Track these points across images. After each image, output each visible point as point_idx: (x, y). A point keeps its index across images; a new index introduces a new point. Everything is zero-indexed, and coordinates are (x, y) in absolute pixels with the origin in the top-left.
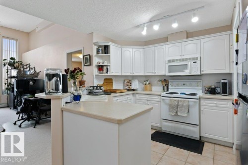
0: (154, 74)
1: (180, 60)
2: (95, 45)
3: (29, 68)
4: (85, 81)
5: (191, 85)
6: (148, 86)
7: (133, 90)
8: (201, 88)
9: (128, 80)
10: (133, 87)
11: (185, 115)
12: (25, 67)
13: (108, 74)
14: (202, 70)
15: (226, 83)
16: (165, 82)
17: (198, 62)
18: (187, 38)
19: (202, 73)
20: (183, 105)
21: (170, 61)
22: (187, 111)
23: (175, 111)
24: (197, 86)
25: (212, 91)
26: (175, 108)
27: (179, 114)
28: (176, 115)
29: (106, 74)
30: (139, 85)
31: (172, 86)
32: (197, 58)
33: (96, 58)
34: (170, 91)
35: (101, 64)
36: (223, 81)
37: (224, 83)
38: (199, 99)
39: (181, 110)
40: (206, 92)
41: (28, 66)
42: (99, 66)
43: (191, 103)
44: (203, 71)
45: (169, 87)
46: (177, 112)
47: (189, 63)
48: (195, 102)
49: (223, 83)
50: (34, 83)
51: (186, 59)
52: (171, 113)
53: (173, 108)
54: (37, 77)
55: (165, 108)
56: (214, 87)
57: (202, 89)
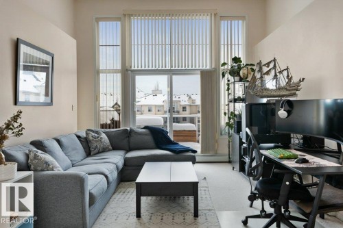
3: (273, 73)
12: (265, 69)
41: (272, 65)
50: (289, 112)
54: (294, 95)
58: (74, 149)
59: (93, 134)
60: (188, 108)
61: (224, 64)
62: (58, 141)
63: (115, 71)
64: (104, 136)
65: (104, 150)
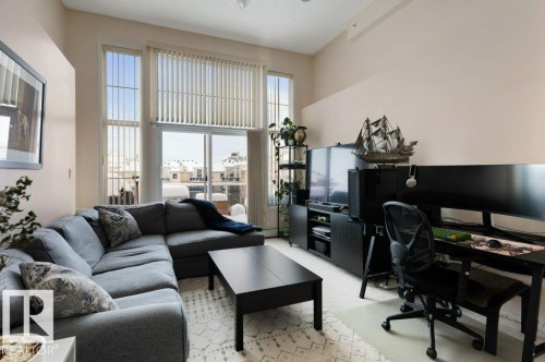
12: (374, 129)
41: (381, 125)
54: (407, 160)
58: (87, 242)
59: (113, 214)
60: (179, 175)
61: (273, 125)
62: (61, 232)
63: (132, 124)
64: (128, 216)
65: (132, 237)
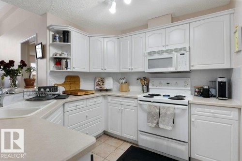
0: (130, 71)
1: (163, 52)
2: (50, 30)
4: (34, 80)
5: (176, 84)
6: (125, 85)
7: (107, 90)
8: (190, 88)
9: (100, 78)
10: (106, 87)
11: (169, 128)
13: (69, 70)
14: (191, 64)
15: (224, 83)
16: (145, 80)
17: (187, 54)
18: (172, 21)
19: (192, 68)
20: (166, 114)
21: (150, 53)
22: (172, 123)
23: (156, 122)
24: (185, 86)
25: (204, 93)
26: (156, 117)
27: (160, 126)
28: (157, 126)
29: (65, 70)
30: (114, 84)
31: (153, 85)
32: (185, 49)
33: (52, 48)
34: (151, 92)
35: (58, 56)
36: (220, 80)
37: (222, 82)
38: (189, 105)
39: (164, 121)
40: (196, 94)
42: (56, 58)
43: (177, 111)
44: (193, 66)
45: (150, 87)
46: (158, 123)
47: (175, 56)
48: (183, 109)
49: (220, 83)
51: (171, 51)
52: (150, 124)
53: (153, 116)
55: (143, 116)
56: (207, 87)
57: (191, 90)
